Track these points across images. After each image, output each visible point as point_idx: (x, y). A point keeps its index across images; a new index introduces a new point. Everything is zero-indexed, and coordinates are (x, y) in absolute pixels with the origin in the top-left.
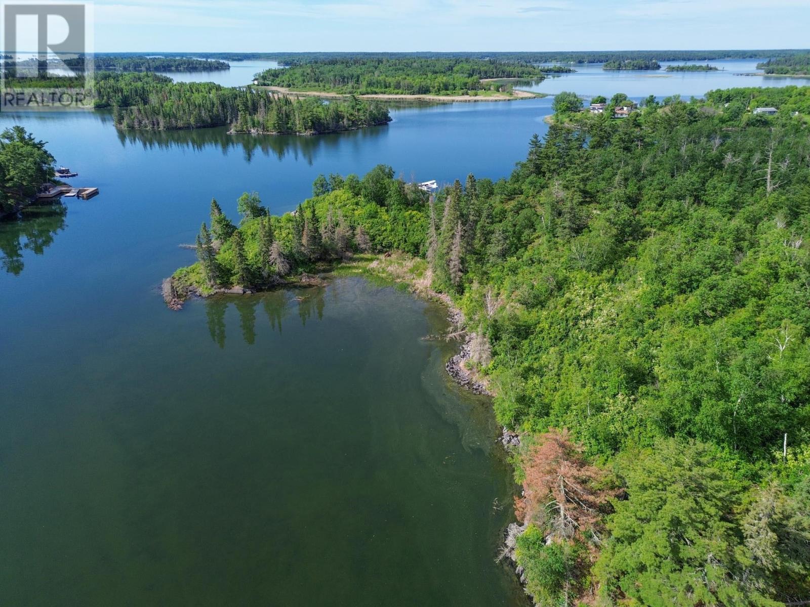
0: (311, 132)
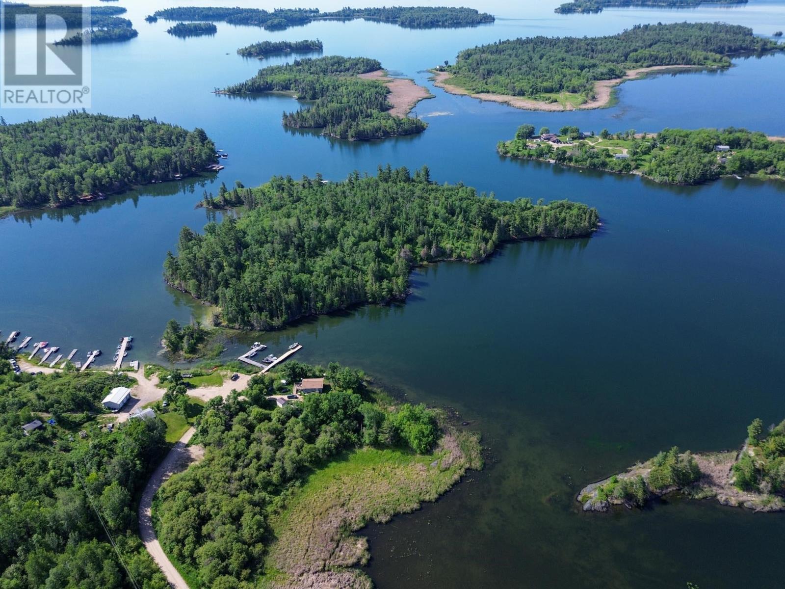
0: (354, 140)
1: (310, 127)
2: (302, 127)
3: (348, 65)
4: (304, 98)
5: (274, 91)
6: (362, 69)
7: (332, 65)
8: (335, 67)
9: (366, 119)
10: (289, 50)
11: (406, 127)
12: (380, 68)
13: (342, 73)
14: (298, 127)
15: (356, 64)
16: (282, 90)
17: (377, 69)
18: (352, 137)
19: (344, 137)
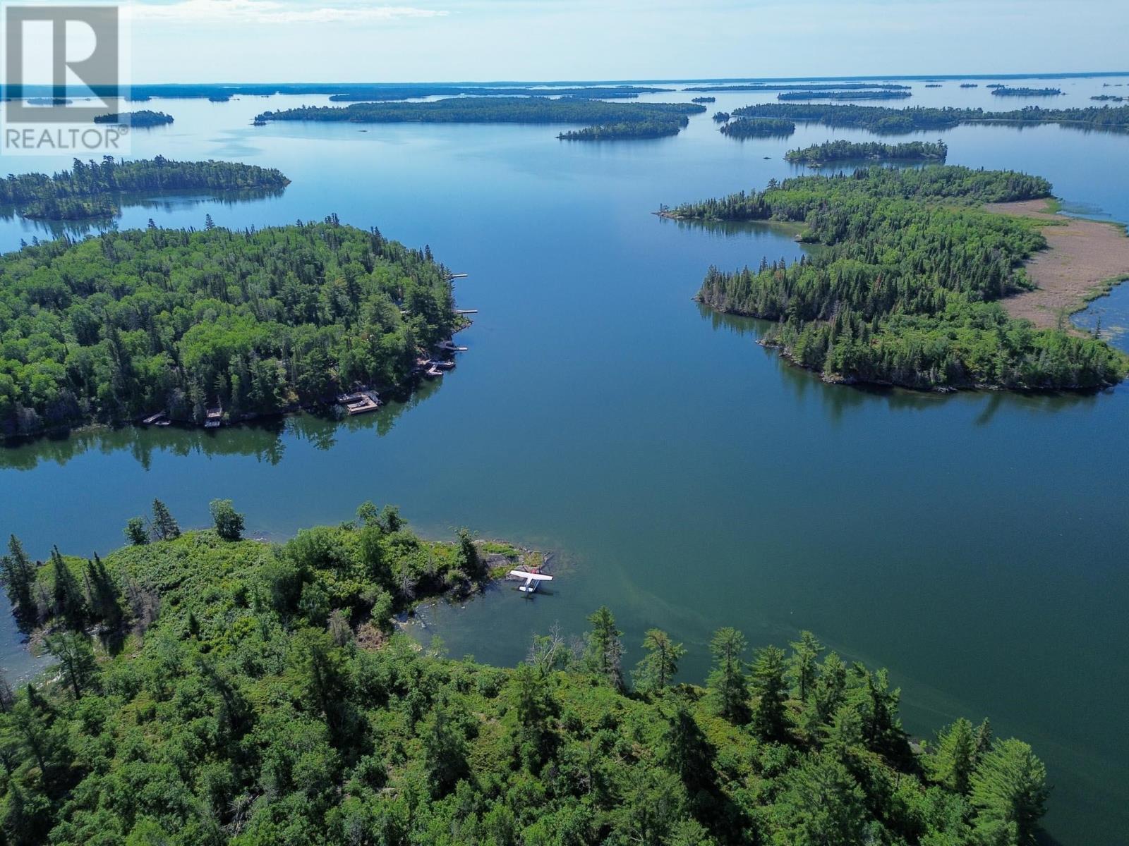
0: (837, 378)
1: (753, 315)
2: (732, 312)
3: (968, 183)
4: (815, 240)
5: (771, 222)
6: (1000, 194)
7: (933, 182)
8: (936, 186)
9: (914, 318)
10: (878, 156)
11: (1042, 365)
12: (1047, 195)
13: (948, 199)
14: (723, 310)
15: (989, 183)
16: (787, 220)
17: (1037, 197)
18: (835, 369)
19: (812, 362)
